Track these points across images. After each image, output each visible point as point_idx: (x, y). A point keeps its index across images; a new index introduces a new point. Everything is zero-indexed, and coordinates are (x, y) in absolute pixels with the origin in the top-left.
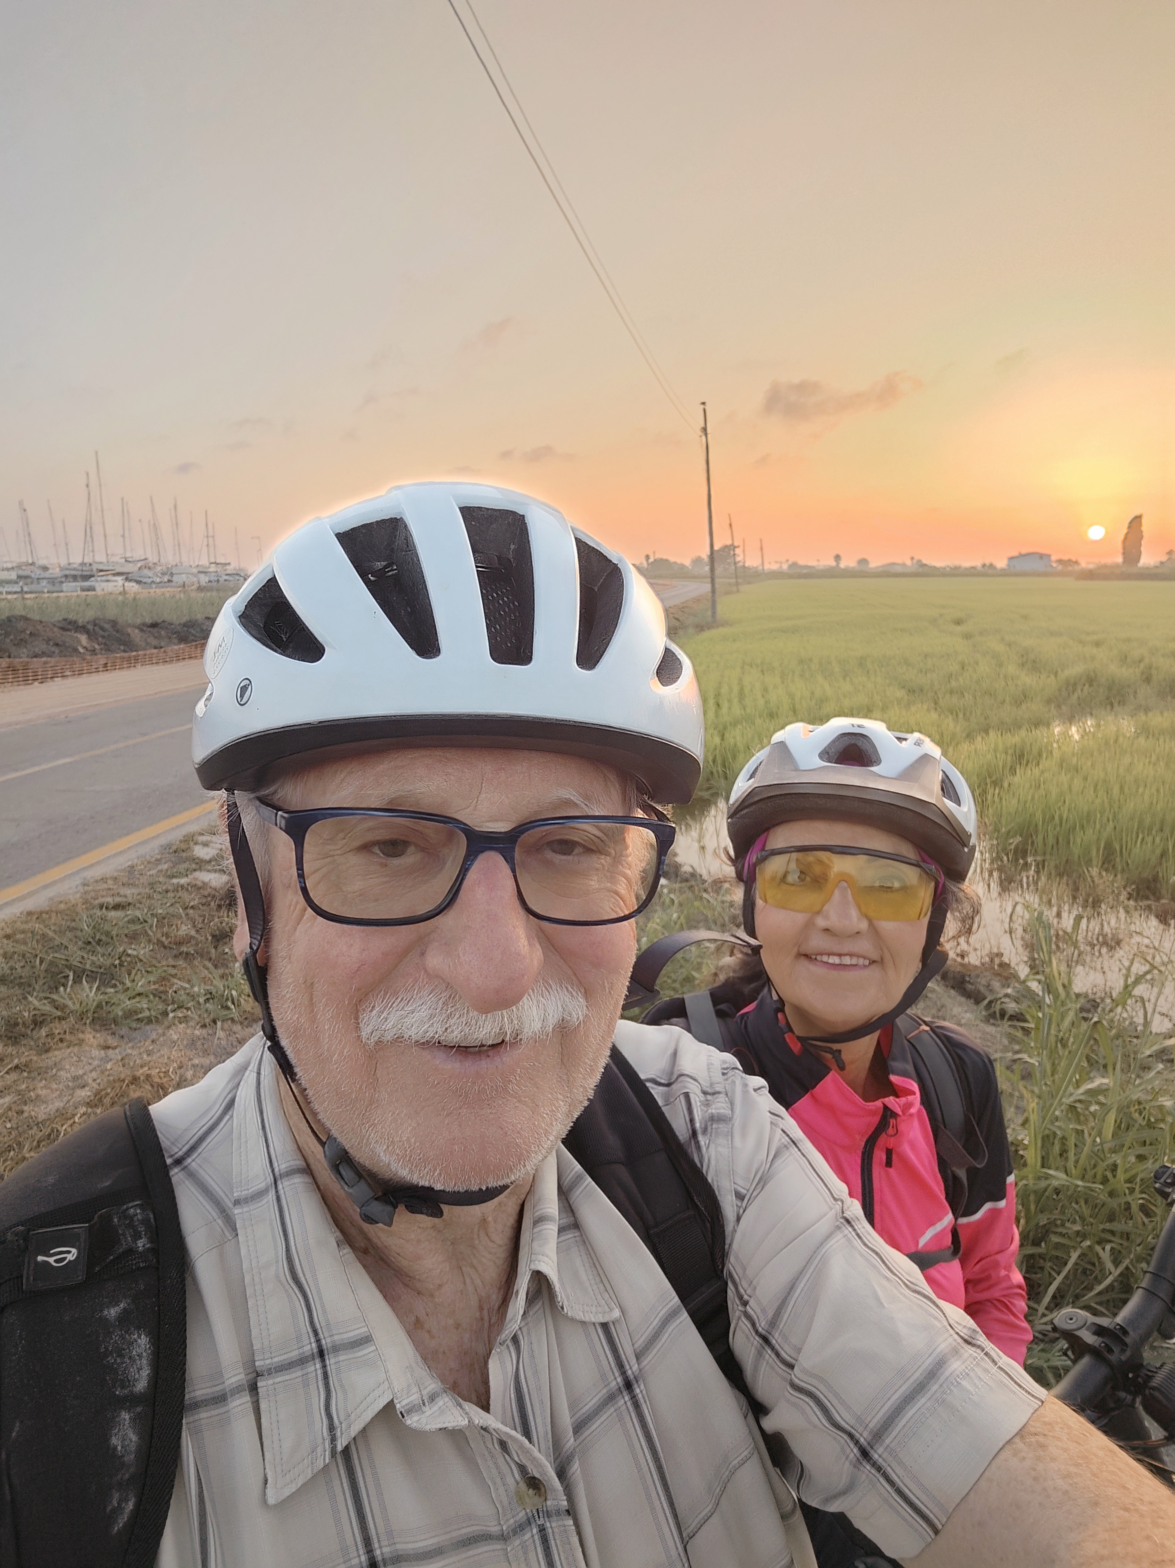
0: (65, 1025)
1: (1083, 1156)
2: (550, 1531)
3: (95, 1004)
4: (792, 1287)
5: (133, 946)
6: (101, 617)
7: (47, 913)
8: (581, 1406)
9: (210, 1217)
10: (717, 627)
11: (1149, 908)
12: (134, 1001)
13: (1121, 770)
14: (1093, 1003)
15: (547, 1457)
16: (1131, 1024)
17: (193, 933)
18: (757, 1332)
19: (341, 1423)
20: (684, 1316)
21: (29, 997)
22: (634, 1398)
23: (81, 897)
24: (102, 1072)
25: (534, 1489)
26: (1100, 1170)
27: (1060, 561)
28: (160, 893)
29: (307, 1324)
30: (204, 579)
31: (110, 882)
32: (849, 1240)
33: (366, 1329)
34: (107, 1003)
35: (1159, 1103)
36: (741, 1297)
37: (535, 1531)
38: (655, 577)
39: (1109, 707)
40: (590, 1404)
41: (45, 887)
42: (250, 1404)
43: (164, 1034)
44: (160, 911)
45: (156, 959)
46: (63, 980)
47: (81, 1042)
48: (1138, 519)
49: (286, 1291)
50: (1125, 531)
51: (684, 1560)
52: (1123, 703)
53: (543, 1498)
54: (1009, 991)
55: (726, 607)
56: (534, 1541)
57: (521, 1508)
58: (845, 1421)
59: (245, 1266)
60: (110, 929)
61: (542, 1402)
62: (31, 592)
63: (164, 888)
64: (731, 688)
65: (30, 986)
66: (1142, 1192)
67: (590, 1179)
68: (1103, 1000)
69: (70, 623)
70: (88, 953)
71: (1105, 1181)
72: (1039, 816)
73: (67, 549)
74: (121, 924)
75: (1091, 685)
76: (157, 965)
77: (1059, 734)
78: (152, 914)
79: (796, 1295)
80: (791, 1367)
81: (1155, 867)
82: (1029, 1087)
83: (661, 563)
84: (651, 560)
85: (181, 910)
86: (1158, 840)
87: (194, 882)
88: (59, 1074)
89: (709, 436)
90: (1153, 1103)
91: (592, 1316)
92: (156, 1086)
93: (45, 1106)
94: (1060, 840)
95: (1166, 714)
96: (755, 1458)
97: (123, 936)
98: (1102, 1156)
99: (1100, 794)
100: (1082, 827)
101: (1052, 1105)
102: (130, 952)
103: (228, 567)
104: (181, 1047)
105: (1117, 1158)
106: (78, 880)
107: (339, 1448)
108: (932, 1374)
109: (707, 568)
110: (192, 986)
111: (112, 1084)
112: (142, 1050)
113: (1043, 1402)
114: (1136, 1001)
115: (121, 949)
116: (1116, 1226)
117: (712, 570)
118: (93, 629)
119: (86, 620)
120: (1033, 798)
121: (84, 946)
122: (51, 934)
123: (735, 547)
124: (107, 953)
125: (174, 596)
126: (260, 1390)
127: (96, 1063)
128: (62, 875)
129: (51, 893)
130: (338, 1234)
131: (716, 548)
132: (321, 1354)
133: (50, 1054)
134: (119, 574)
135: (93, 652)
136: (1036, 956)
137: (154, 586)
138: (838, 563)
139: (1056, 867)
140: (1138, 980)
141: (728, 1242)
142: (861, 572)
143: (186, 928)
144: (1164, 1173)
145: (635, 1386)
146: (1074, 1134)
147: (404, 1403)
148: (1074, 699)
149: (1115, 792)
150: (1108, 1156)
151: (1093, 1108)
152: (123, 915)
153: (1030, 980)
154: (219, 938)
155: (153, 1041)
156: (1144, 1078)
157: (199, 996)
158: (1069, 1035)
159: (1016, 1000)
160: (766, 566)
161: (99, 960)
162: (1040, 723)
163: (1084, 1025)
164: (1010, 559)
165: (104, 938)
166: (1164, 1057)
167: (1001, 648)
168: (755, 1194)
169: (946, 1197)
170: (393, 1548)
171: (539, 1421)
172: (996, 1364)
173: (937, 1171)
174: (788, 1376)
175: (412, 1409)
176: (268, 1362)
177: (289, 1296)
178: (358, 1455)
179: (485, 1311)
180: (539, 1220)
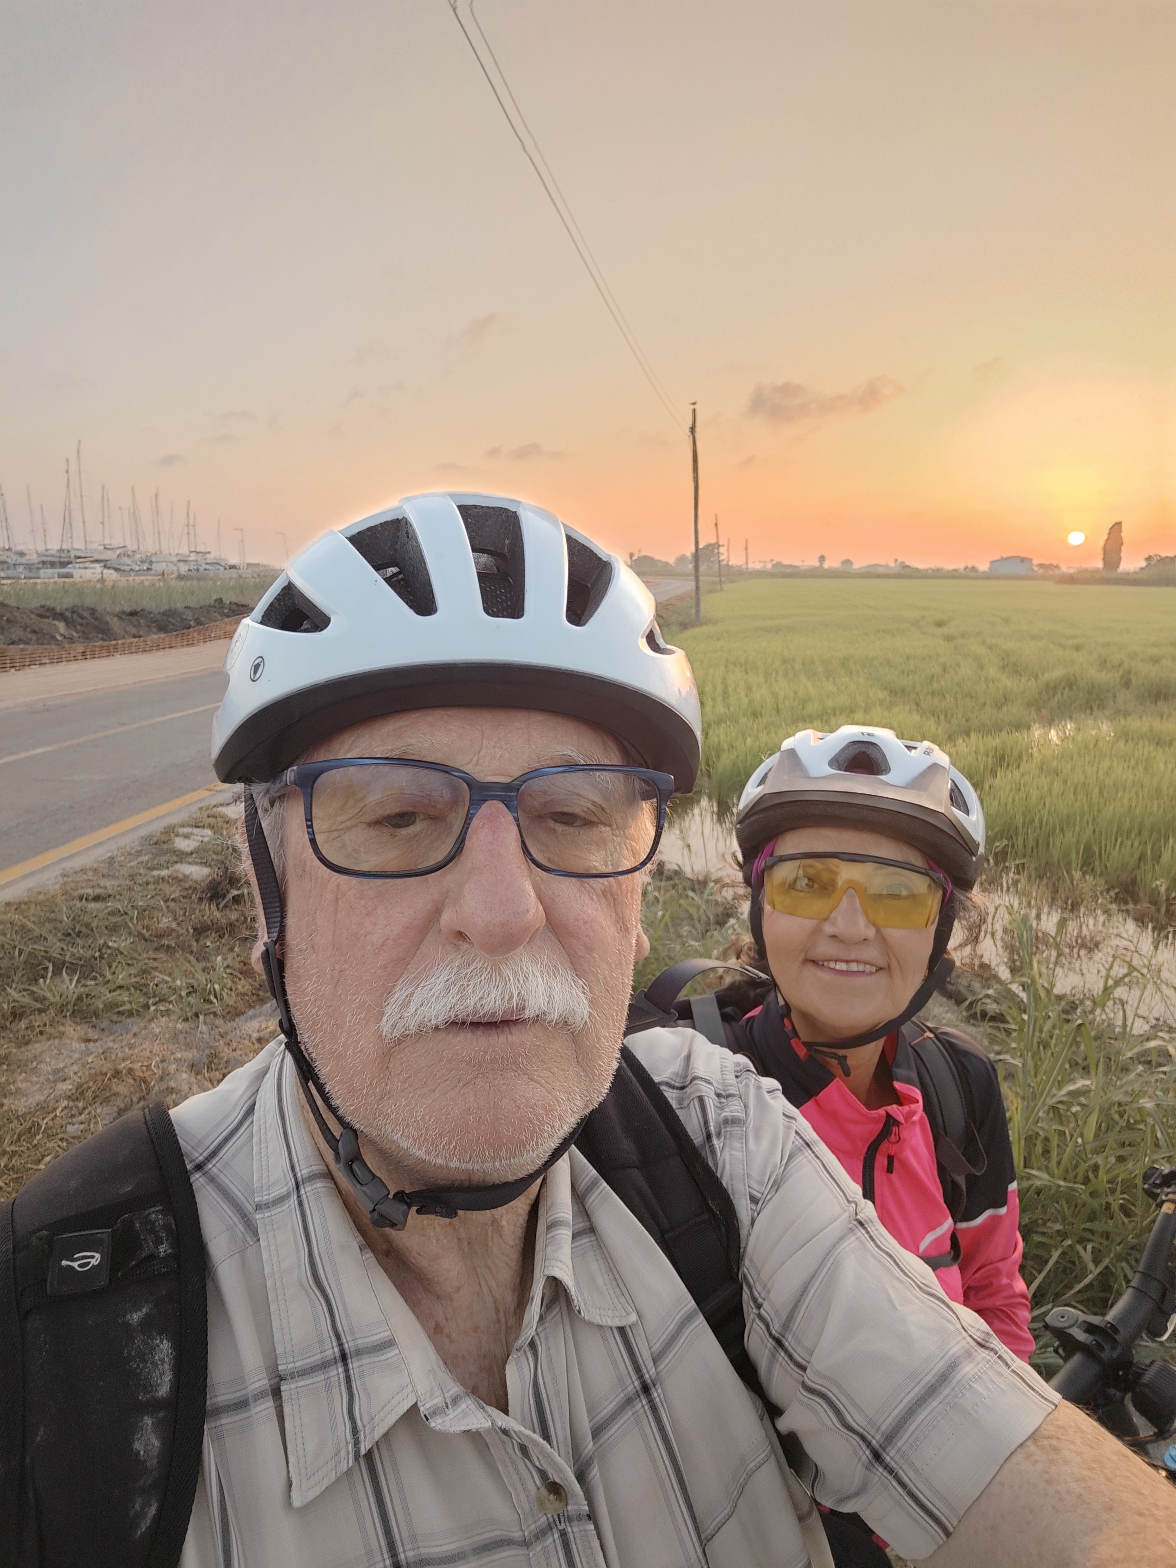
0: (45, 1017)
1: (1066, 1157)
2: (571, 1535)
3: (75, 996)
4: (805, 1290)
5: (114, 939)
6: (80, 604)
7: (26, 904)
8: (600, 1409)
9: (231, 1222)
10: (701, 625)
11: (1127, 911)
12: (115, 993)
13: (1101, 773)
14: (1072, 1005)
15: (567, 1461)
16: (1109, 1025)
17: (174, 925)
18: (770, 1334)
19: (364, 1427)
20: (700, 1320)
21: (8, 989)
22: (651, 1402)
23: (61, 888)
24: (83, 1065)
25: (555, 1494)
26: (1081, 1170)
27: (1041, 566)
28: (141, 885)
29: (330, 1328)
30: (183, 568)
31: (90, 873)
32: (862, 1243)
33: (389, 1333)
34: (87, 995)
35: (1141, 1106)
36: (755, 1300)
37: (556, 1536)
38: (646, 574)
39: (1088, 711)
40: (608, 1409)
41: (24, 877)
42: (273, 1409)
43: (145, 1028)
44: (141, 904)
45: (137, 951)
46: (42, 972)
47: (62, 1034)
48: (1118, 525)
49: (308, 1295)
50: (1106, 537)
51: (703, 1562)
52: (1102, 706)
53: (564, 1503)
54: (991, 992)
55: (711, 605)
56: (555, 1546)
57: (542, 1514)
58: (855, 1421)
59: (267, 1270)
60: (90, 921)
61: (561, 1407)
62: (8, 578)
63: (145, 880)
64: (715, 688)
65: (8, 977)
66: (1122, 1193)
67: (605, 1184)
68: (1082, 1002)
69: (48, 609)
70: (67, 945)
71: (1086, 1181)
72: (1019, 819)
74: (101, 916)
75: (1071, 689)
76: (138, 957)
77: (1040, 736)
78: (133, 906)
79: (809, 1298)
80: (804, 1369)
81: (1133, 870)
82: (1015, 1088)
83: (645, 560)
84: (635, 557)
85: (162, 903)
86: (1136, 844)
87: (175, 875)
88: (39, 1067)
89: (697, 436)
90: (1135, 1105)
91: (608, 1319)
92: (138, 1079)
93: (25, 1099)
94: (1040, 842)
95: (1144, 718)
96: (772, 1461)
97: (103, 927)
98: (1084, 1156)
99: (1079, 798)
100: (1062, 830)
101: (1034, 1107)
102: (110, 944)
103: (208, 556)
104: (164, 1041)
105: (1099, 1160)
106: (57, 871)
107: (363, 1451)
108: (944, 1378)
109: (691, 566)
110: (174, 980)
111: (94, 1077)
112: (124, 1043)
113: (1056, 1406)
114: (1115, 1003)
115: (102, 941)
116: (1095, 1226)
117: (697, 568)
118: (72, 616)
119: (65, 607)
120: (1014, 800)
121: (63, 937)
122: (30, 925)
123: (719, 546)
124: (87, 945)
125: (153, 585)
126: (283, 1393)
127: (76, 1056)
128: (41, 866)
129: (30, 883)
130: (360, 1238)
131: (701, 546)
132: (344, 1357)
133: (30, 1047)
134: (97, 561)
135: (71, 640)
136: (1016, 957)
137: (133, 574)
138: (822, 564)
139: (1036, 869)
140: (1118, 983)
141: (742, 1245)
142: (844, 574)
143: (166, 920)
144: (1153, 1175)
145: (653, 1390)
146: (1056, 1136)
147: (427, 1406)
148: (1054, 703)
149: (1094, 795)
150: (1090, 1156)
151: (1074, 1109)
152: (103, 907)
153: (1011, 983)
154: (200, 931)
155: (135, 1035)
156: (1124, 1080)
157: (180, 989)
158: (1051, 1037)
159: (996, 1001)
160: (750, 566)
161: (79, 952)
162: (1020, 726)
163: (1066, 1027)
164: (992, 562)
165: (84, 930)
166: (1142, 1059)
167: (981, 651)
168: (769, 1197)
169: (945, 1202)
170: (416, 1552)
171: (558, 1425)
172: (1009, 1367)
173: (937, 1178)
174: (801, 1379)
175: (436, 1412)
176: (291, 1366)
177: (311, 1300)
178: (380, 1457)
179: (502, 1314)
180: (553, 1226)
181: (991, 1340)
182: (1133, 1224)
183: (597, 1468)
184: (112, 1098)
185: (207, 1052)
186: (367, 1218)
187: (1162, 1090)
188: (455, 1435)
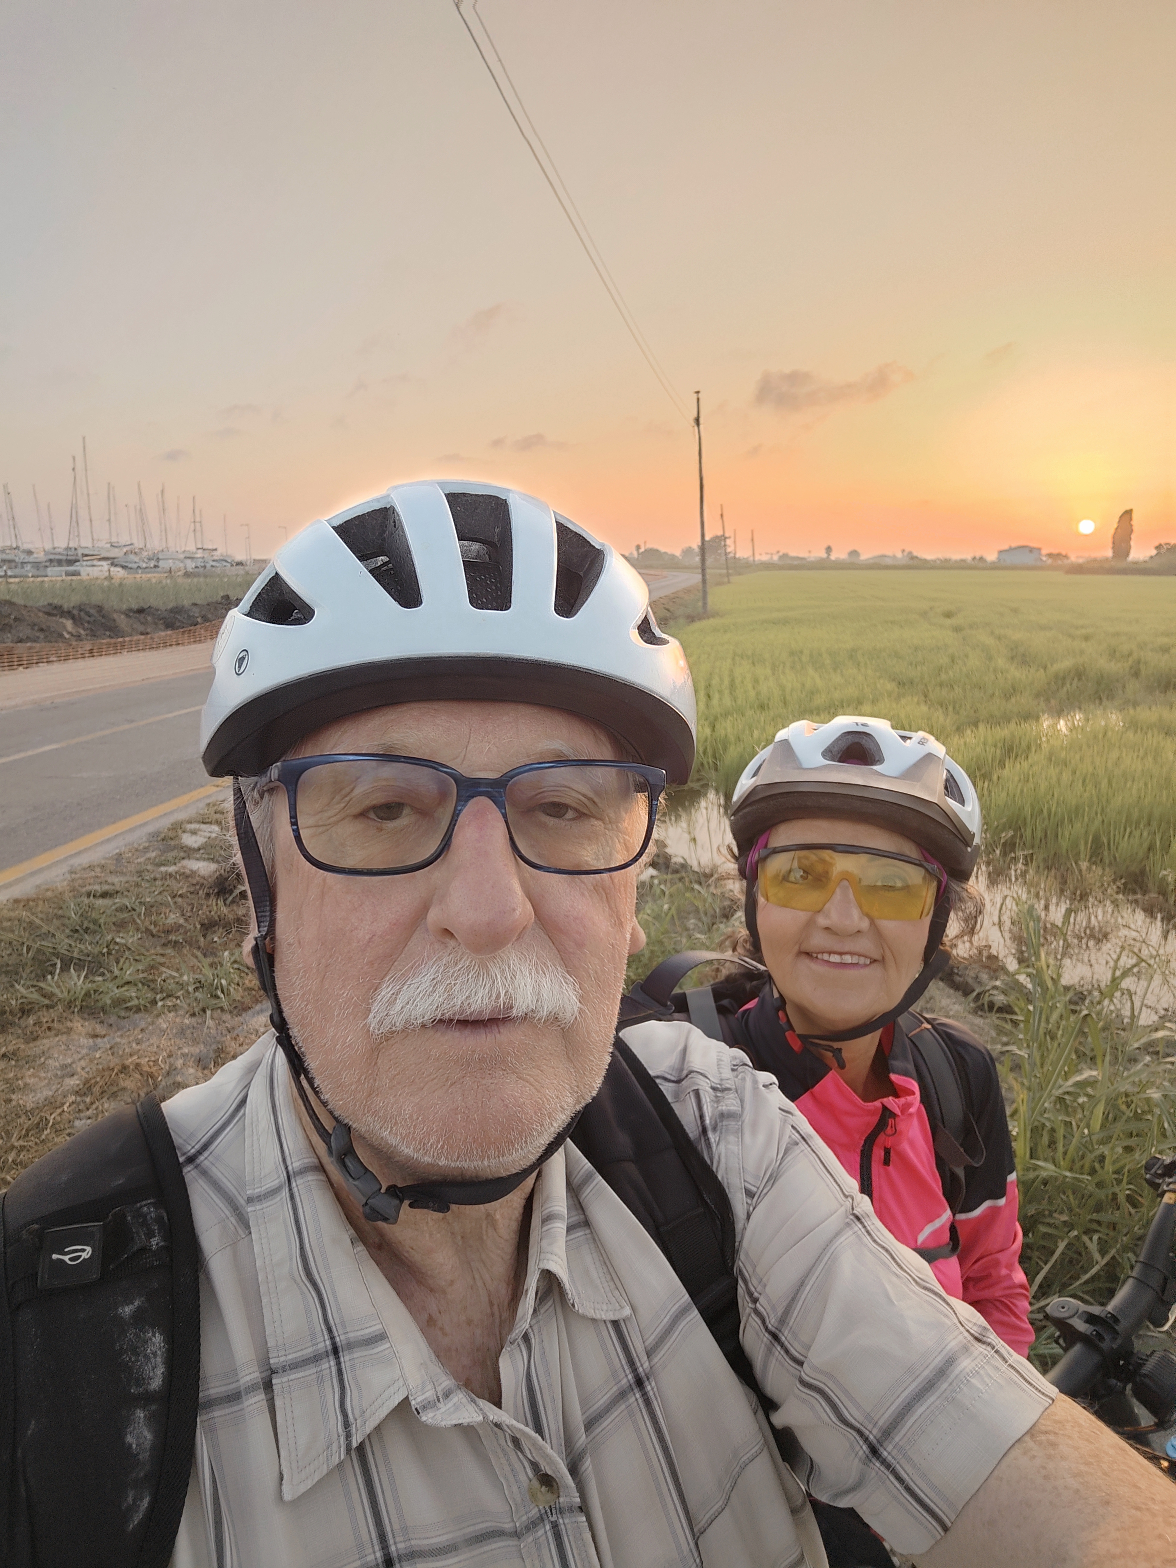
0: (53, 1013)
1: (1071, 1148)
2: (562, 1527)
3: (83, 993)
4: (802, 1284)
5: (121, 935)
6: (87, 602)
7: (34, 900)
8: (592, 1403)
9: (223, 1215)
10: (708, 618)
11: (1136, 901)
12: (123, 989)
13: (1110, 764)
14: (1081, 996)
15: (560, 1453)
16: (1117, 1016)
17: (181, 921)
18: (767, 1329)
19: (356, 1420)
20: (695, 1314)
21: (16, 985)
22: (645, 1395)
23: (68, 885)
24: (91, 1061)
25: (546, 1486)
26: (1087, 1162)
27: (1050, 555)
28: (148, 881)
29: (321, 1321)
30: (190, 565)
31: (98, 870)
32: (858, 1237)
33: (380, 1326)
34: (95, 991)
35: (1148, 1096)
36: (751, 1294)
37: (548, 1527)
38: (646, 567)
39: (1097, 702)
40: (601, 1402)
41: (33, 874)
42: (265, 1402)
43: (153, 1023)
44: (148, 900)
45: (144, 947)
46: (50, 968)
47: (69, 1030)
48: (1128, 513)
49: (300, 1288)
50: (1116, 525)
51: (696, 1555)
52: (1111, 697)
53: (555, 1496)
54: (998, 983)
55: (717, 597)
56: (547, 1538)
57: (533, 1505)
58: (852, 1416)
59: (259, 1263)
60: (97, 917)
61: (553, 1400)
62: (15, 577)
63: (152, 876)
64: (722, 680)
65: (17, 974)
66: (1129, 1183)
67: (600, 1177)
68: (1090, 992)
69: (56, 607)
70: (75, 941)
71: (1093, 1172)
72: (1028, 810)
73: (52, 534)
74: (108, 912)
75: (1080, 679)
76: (145, 953)
77: (1049, 727)
78: (140, 903)
79: (806, 1292)
80: (801, 1364)
81: (1142, 861)
82: (1019, 1079)
83: (652, 553)
84: (642, 550)
85: (169, 899)
86: (1145, 834)
87: (182, 870)
88: (47, 1062)
89: (701, 426)
90: (1142, 1096)
91: (602, 1313)
92: (145, 1075)
93: (33, 1094)
94: (1049, 833)
95: (1154, 708)
96: (765, 1454)
97: (111, 924)
98: (1090, 1148)
99: (1088, 789)
100: (1071, 820)
101: (1041, 1098)
102: (118, 940)
103: (215, 553)
104: (171, 1036)
105: (1105, 1150)
106: (65, 868)
107: (355, 1444)
108: (942, 1372)
109: (698, 559)
110: (181, 975)
111: (101, 1072)
112: (131, 1039)
113: (1053, 1400)
114: (1123, 994)
115: (109, 938)
116: (1103, 1216)
117: (703, 560)
118: (79, 614)
119: (72, 605)
120: (1022, 791)
121: (71, 934)
122: (38, 921)
123: (726, 538)
124: (95, 941)
125: (160, 582)
126: (274, 1387)
127: (85, 1051)
128: (49, 863)
129: (38, 880)
130: (352, 1231)
131: (707, 538)
132: (335, 1350)
133: (38, 1043)
134: (104, 559)
135: (79, 637)
136: (1024, 948)
137: (140, 571)
138: (829, 555)
139: (1045, 860)
141: (738, 1239)
142: (852, 564)
143: (174, 916)
144: (1154, 1165)
145: (647, 1383)
146: (1062, 1125)
147: (419, 1399)
148: (1063, 693)
149: (1103, 786)
150: (1096, 1147)
151: (1081, 1100)
152: (111, 903)
153: (1019, 974)
154: (208, 926)
155: (142, 1030)
156: (1132, 1071)
157: (188, 985)
158: (1058, 1028)
159: (1004, 992)
160: (757, 558)
161: (87, 948)
162: (1029, 716)
163: (1072, 1018)
164: (1001, 552)
165: (91, 926)
166: (1151, 1050)
167: (990, 641)
168: (765, 1191)
169: (944, 1194)
170: (408, 1544)
171: (551, 1418)
172: (1006, 1362)
173: (935, 1169)
174: (798, 1373)
175: (427, 1406)
176: (282, 1359)
177: (302, 1293)
178: (373, 1452)
179: (496, 1307)
180: (548, 1219)
181: (988, 1334)
182: (1139, 1214)
183: (589, 1460)
184: (119, 1094)
185: (214, 1047)
186: (359, 1211)
187: (1169, 1081)
188: (446, 1428)
